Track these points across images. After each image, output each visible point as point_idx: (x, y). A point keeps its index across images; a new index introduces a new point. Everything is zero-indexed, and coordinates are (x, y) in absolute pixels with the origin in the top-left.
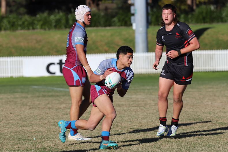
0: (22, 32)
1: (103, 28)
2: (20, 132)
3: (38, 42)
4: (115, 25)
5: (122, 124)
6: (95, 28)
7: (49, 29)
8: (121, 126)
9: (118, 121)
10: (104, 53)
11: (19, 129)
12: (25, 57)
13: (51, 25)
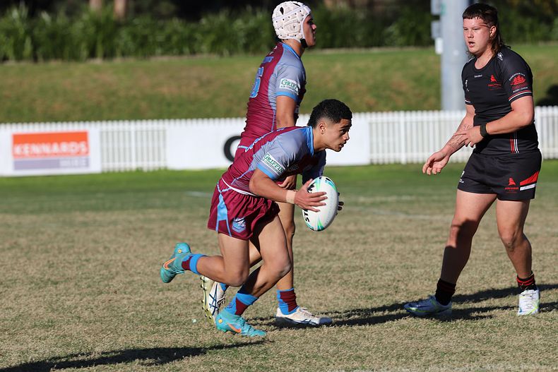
0: (165, 59)
1: (363, 51)
2: (159, 303)
3: (204, 84)
4: (391, 44)
5: (409, 285)
6: (343, 51)
7: (231, 53)
8: (407, 290)
9: (400, 279)
10: (365, 112)
11: (156, 297)
12: (172, 122)
13: (235, 43)
